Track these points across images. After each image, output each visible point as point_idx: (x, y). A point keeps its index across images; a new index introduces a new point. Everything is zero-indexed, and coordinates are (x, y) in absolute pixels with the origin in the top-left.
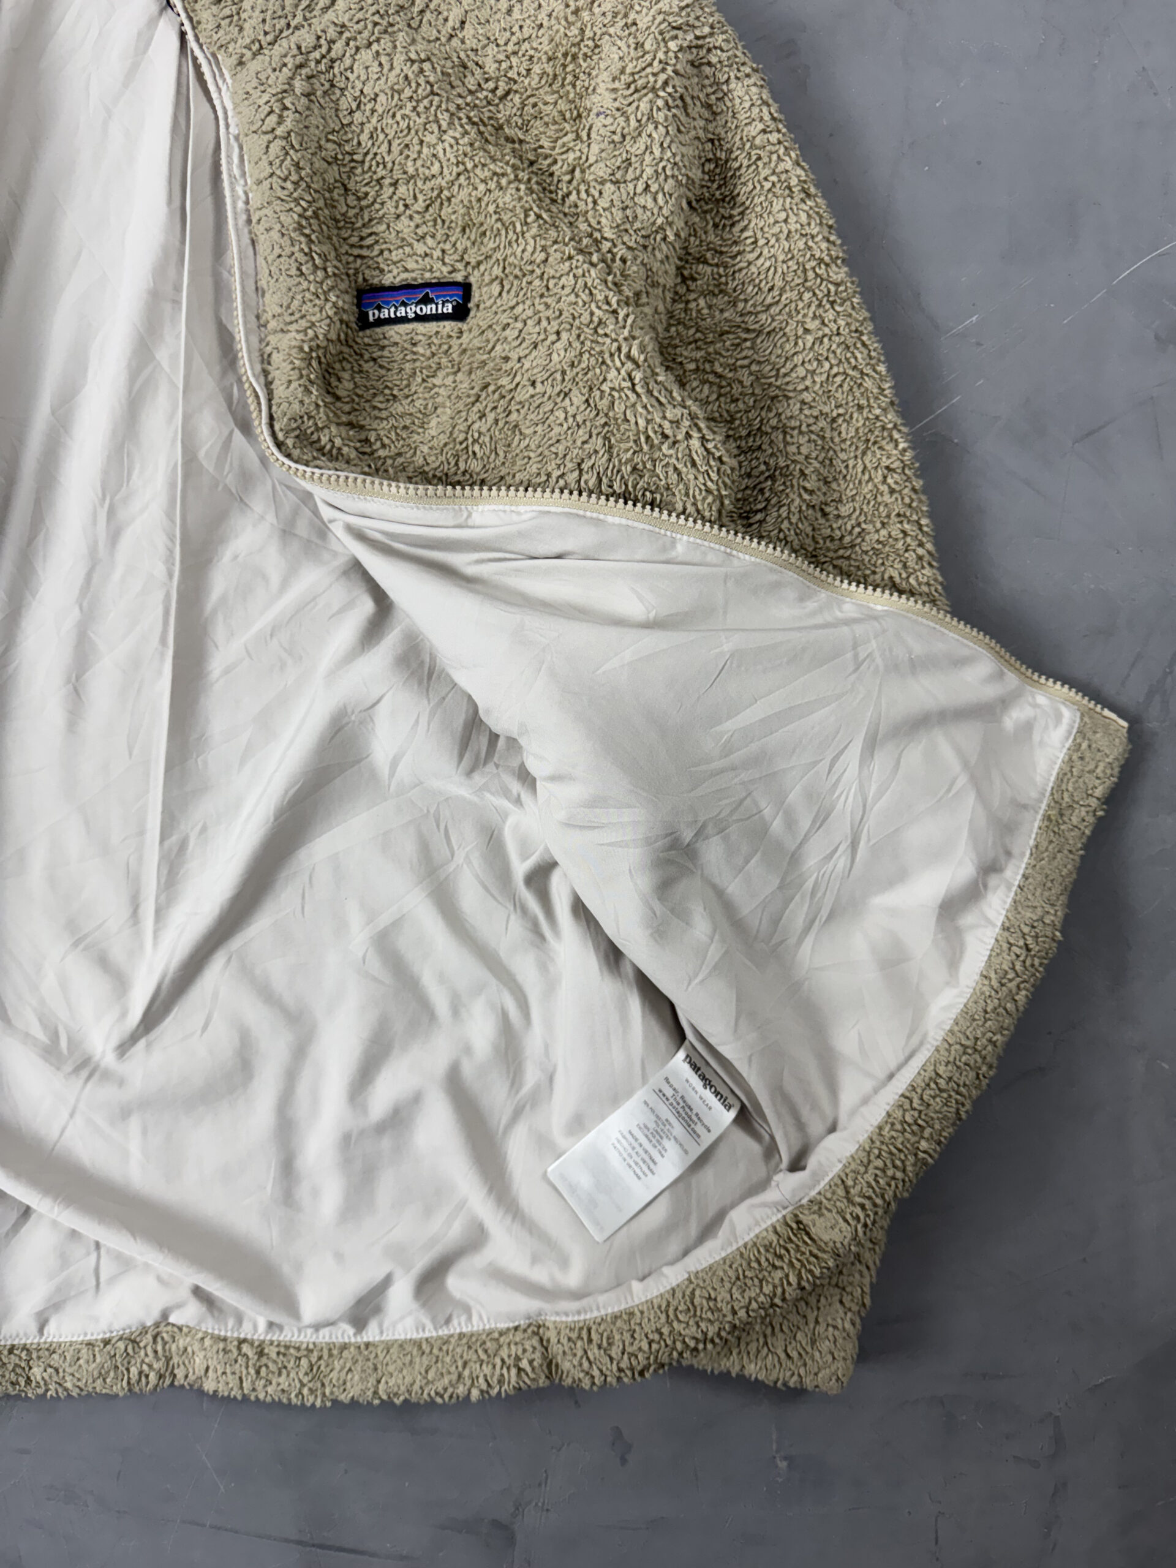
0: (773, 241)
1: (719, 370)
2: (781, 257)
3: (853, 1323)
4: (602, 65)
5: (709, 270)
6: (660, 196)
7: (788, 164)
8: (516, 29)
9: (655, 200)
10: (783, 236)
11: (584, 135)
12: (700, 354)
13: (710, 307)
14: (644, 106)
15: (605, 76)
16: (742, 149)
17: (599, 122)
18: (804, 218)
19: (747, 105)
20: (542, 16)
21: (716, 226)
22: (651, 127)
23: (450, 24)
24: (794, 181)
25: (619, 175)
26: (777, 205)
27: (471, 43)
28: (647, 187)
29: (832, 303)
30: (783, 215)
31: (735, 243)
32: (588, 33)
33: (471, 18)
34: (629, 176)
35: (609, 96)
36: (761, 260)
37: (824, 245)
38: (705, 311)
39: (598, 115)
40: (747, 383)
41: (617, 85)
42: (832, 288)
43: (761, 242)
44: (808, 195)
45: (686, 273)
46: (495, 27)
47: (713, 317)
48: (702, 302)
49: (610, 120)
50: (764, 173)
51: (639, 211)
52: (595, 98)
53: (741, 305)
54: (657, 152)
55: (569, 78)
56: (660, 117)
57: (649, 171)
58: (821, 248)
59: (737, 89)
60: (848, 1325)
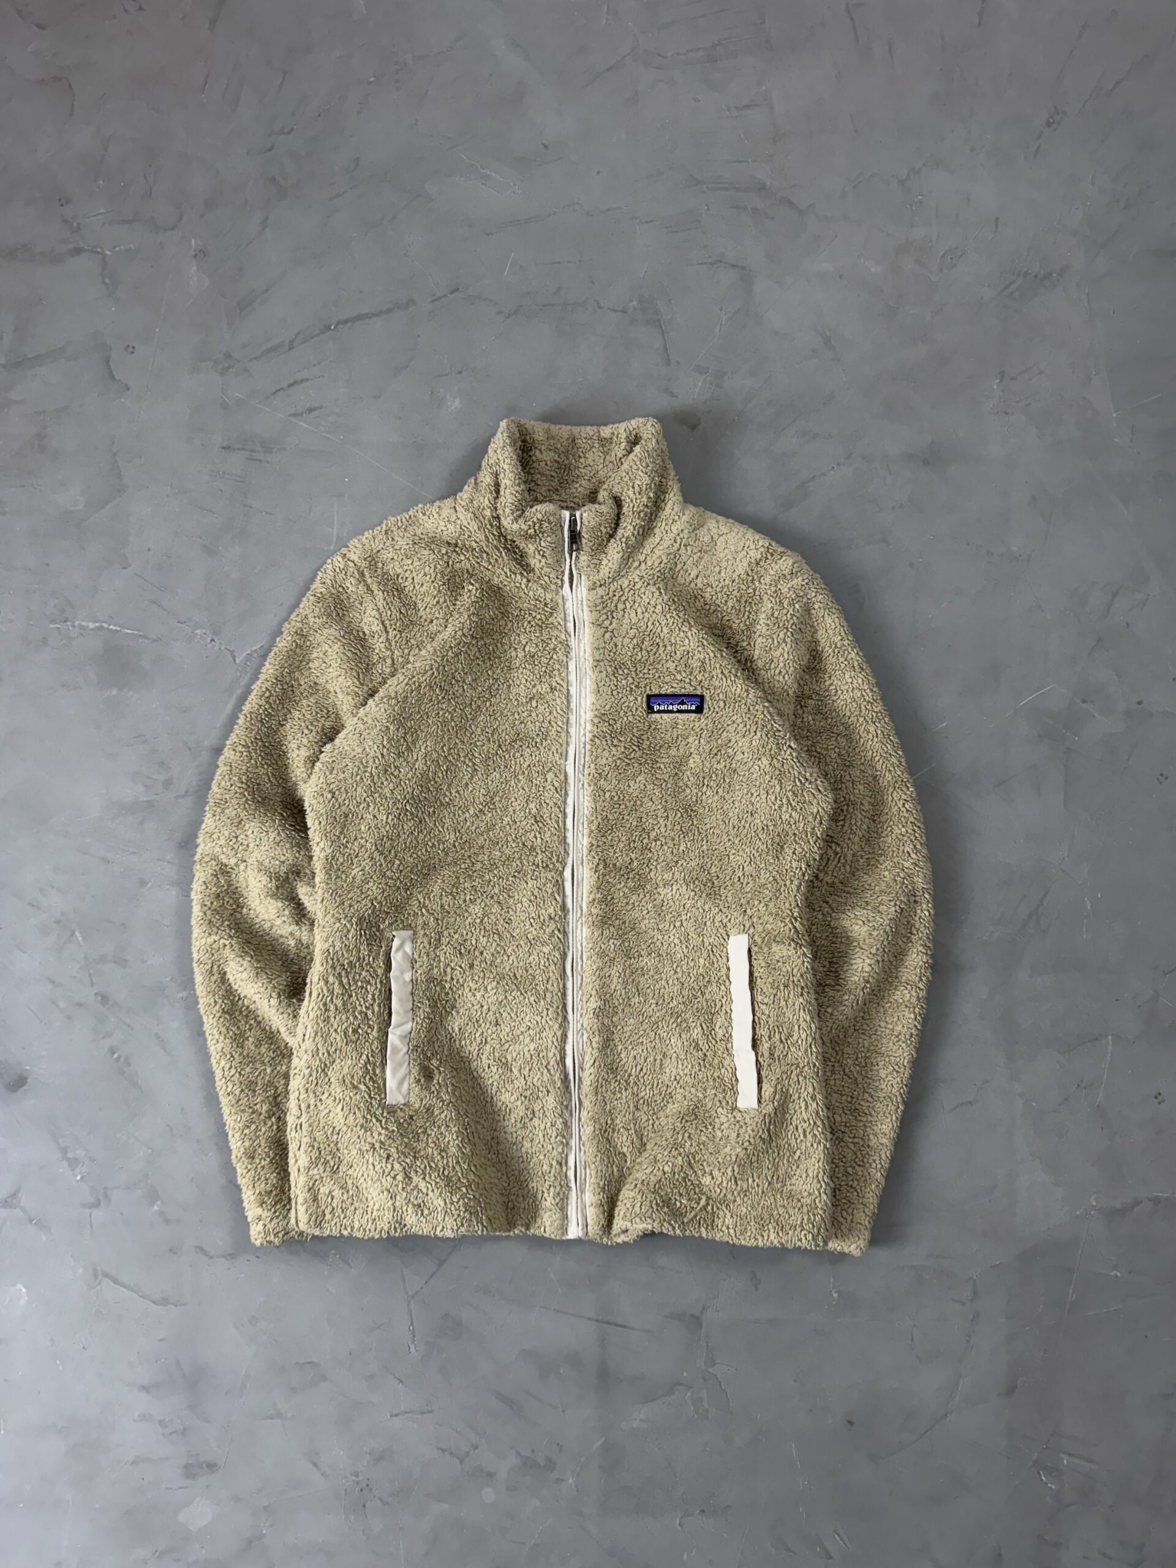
0: (845, 692)
1: (819, 750)
2: (849, 701)
3: (869, 1223)
4: (763, 610)
5: (813, 702)
6: (786, 676)
7: (853, 655)
8: (722, 580)
9: (784, 677)
10: (850, 690)
11: (752, 644)
12: (810, 742)
13: (814, 720)
14: (782, 635)
15: (764, 616)
16: (831, 647)
17: (760, 640)
18: (860, 681)
19: (833, 627)
20: (735, 576)
21: (817, 681)
22: (784, 644)
23: (692, 576)
24: (856, 664)
25: (767, 666)
26: (847, 675)
27: (700, 585)
28: (780, 673)
29: (874, 723)
30: (850, 680)
31: (827, 691)
32: (757, 593)
33: (702, 575)
34: (772, 666)
35: (765, 628)
36: (839, 701)
37: (870, 694)
38: (812, 722)
39: (760, 636)
40: (833, 757)
41: (769, 622)
42: (874, 715)
43: (839, 692)
44: (862, 669)
45: (803, 704)
46: (712, 579)
47: (815, 725)
48: (810, 718)
49: (765, 640)
50: (842, 659)
51: (776, 683)
52: (758, 627)
53: (829, 720)
54: (786, 656)
55: (747, 613)
56: (788, 640)
57: (781, 665)
58: (869, 696)
59: (828, 620)
60: (867, 1223)
